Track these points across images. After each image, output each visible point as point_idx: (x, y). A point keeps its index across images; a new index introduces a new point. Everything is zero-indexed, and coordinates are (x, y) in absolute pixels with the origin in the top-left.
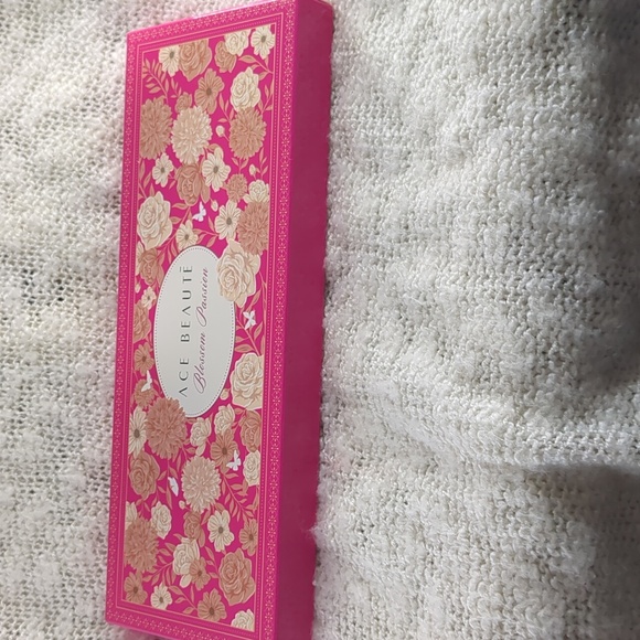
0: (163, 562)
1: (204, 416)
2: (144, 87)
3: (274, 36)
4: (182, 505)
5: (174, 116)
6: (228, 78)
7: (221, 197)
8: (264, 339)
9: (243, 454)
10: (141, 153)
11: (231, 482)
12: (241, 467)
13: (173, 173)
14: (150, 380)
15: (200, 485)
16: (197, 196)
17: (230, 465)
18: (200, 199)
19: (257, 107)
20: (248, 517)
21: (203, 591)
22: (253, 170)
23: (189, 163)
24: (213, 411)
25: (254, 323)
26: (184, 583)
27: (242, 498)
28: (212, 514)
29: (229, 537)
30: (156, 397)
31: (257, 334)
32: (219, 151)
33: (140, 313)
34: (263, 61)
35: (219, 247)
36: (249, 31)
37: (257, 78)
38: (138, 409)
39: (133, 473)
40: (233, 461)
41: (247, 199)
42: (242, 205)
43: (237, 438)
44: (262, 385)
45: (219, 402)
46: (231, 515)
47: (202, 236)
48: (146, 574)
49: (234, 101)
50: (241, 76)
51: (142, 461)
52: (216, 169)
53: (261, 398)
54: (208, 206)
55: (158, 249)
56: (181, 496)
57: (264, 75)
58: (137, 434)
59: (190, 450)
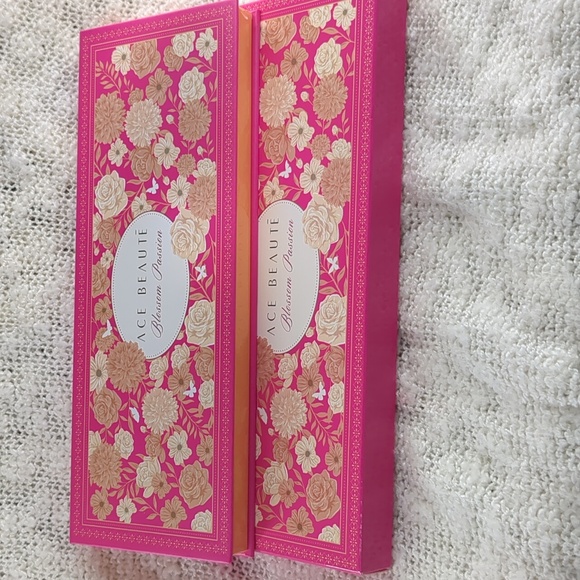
1: (291, 352)
3: (355, 9)
4: (271, 432)
5: (262, 84)
6: (312, 49)
7: (306, 156)
8: (346, 282)
9: (328, 385)
11: (317, 410)
15: (288, 414)
16: (283, 155)
17: (315, 395)
18: (286, 158)
19: (339, 73)
21: (291, 509)
22: (335, 130)
23: (276, 126)
24: (300, 347)
25: (337, 267)
26: (274, 502)
27: (327, 424)
28: (299, 439)
29: (316, 460)
31: (340, 277)
32: (304, 114)
34: (345, 33)
35: (304, 201)
36: (331, 6)
37: (339, 47)
40: (318, 391)
41: (329, 156)
42: (325, 162)
43: (322, 371)
44: (345, 323)
45: (305, 339)
46: (317, 440)
47: (288, 191)
49: (318, 69)
50: (324, 47)
52: (301, 131)
53: (344, 335)
54: (293, 164)
56: (270, 424)
57: (345, 45)
59: (277, 383)
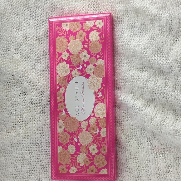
0: (73, 160)
1: (86, 120)
2: (57, 33)
3: (103, 23)
4: (79, 144)
5: (69, 41)
6: (88, 33)
7: (88, 63)
8: (105, 100)
9: (100, 129)
10: (57, 51)
11: (96, 137)
12: (100, 133)
13: (69, 57)
14: (64, 112)
15: (85, 138)
16: (79, 63)
17: (96, 132)
18: (80, 64)
19: (98, 40)
21: (88, 166)
22: (98, 56)
23: (75, 54)
24: (89, 118)
25: (101, 95)
26: (82, 165)
27: (101, 140)
28: (90, 145)
29: (97, 151)
30: (67, 117)
31: (102, 98)
32: (86, 51)
33: (59, 94)
34: (100, 29)
35: (88, 76)
36: (94, 21)
37: (98, 33)
38: (60, 120)
39: (60, 138)
40: (97, 131)
41: (96, 64)
42: (95, 65)
43: (98, 125)
44: (105, 111)
45: (90, 116)
46: (97, 145)
47: (81, 73)
48: (67, 164)
49: (90, 38)
50: (92, 32)
51: (63, 134)
52: (85, 56)
53: (105, 115)
54: (83, 66)
55: (65, 77)
56: (79, 142)
57: (100, 33)
58: (60, 127)
59: (81, 130)
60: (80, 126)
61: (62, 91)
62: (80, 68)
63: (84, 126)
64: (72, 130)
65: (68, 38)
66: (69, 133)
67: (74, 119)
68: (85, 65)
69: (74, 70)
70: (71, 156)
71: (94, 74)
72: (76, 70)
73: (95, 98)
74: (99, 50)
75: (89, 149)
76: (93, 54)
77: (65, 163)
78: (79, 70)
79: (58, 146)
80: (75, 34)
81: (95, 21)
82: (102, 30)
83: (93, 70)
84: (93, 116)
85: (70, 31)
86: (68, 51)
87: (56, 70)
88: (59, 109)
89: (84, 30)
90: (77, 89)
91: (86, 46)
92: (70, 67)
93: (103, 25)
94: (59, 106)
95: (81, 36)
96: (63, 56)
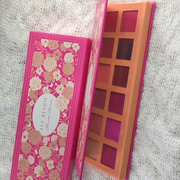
0: (31, 170)
1: (48, 136)
2: (35, 48)
3: (79, 47)
4: (38, 157)
5: (45, 58)
6: (64, 53)
7: (59, 83)
8: (68, 121)
9: (59, 147)
10: (33, 65)
11: (55, 153)
12: (58, 151)
13: (43, 73)
14: (30, 124)
15: (45, 153)
16: (51, 80)
17: (55, 149)
18: (51, 82)
19: (72, 63)
20: (59, 163)
21: (43, 179)
22: (69, 78)
23: (49, 71)
24: (51, 135)
25: (66, 116)
26: (37, 176)
27: (58, 158)
28: (48, 160)
29: (53, 167)
30: (32, 129)
31: (66, 119)
32: (59, 71)
33: (29, 106)
34: (75, 52)
35: (57, 95)
36: (71, 43)
37: (73, 56)
38: (26, 131)
39: (22, 147)
40: (56, 148)
41: (66, 85)
42: (65, 86)
43: (58, 143)
44: (67, 132)
45: (53, 134)
46: (54, 162)
47: (51, 91)
48: (25, 173)
49: (65, 59)
50: (68, 54)
51: (26, 144)
52: (57, 75)
53: (66, 135)
54: (54, 84)
55: (36, 91)
56: (38, 155)
57: (75, 56)
58: (25, 137)
59: (42, 144)
60: (42, 140)
61: (31, 104)
62: (52, 86)
63: (46, 140)
64: (35, 143)
65: (45, 54)
66: (31, 145)
67: (38, 132)
68: (56, 84)
69: (46, 86)
70: (29, 165)
71: (62, 94)
72: (47, 87)
73: (60, 118)
74: (71, 73)
75: (47, 164)
76: (65, 75)
77: (23, 171)
78: (49, 88)
79: (20, 154)
80: (52, 52)
81: (73, 43)
82: (77, 54)
83: (62, 90)
84: (55, 134)
85: (47, 48)
86: (42, 67)
87: (29, 82)
88: (26, 120)
89: (60, 50)
90: (45, 105)
91: (60, 66)
92: (42, 83)
93: (79, 49)
94: (27, 117)
95: (57, 55)
96: (37, 71)
